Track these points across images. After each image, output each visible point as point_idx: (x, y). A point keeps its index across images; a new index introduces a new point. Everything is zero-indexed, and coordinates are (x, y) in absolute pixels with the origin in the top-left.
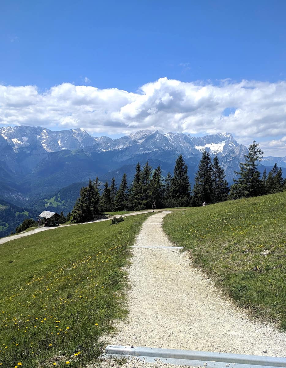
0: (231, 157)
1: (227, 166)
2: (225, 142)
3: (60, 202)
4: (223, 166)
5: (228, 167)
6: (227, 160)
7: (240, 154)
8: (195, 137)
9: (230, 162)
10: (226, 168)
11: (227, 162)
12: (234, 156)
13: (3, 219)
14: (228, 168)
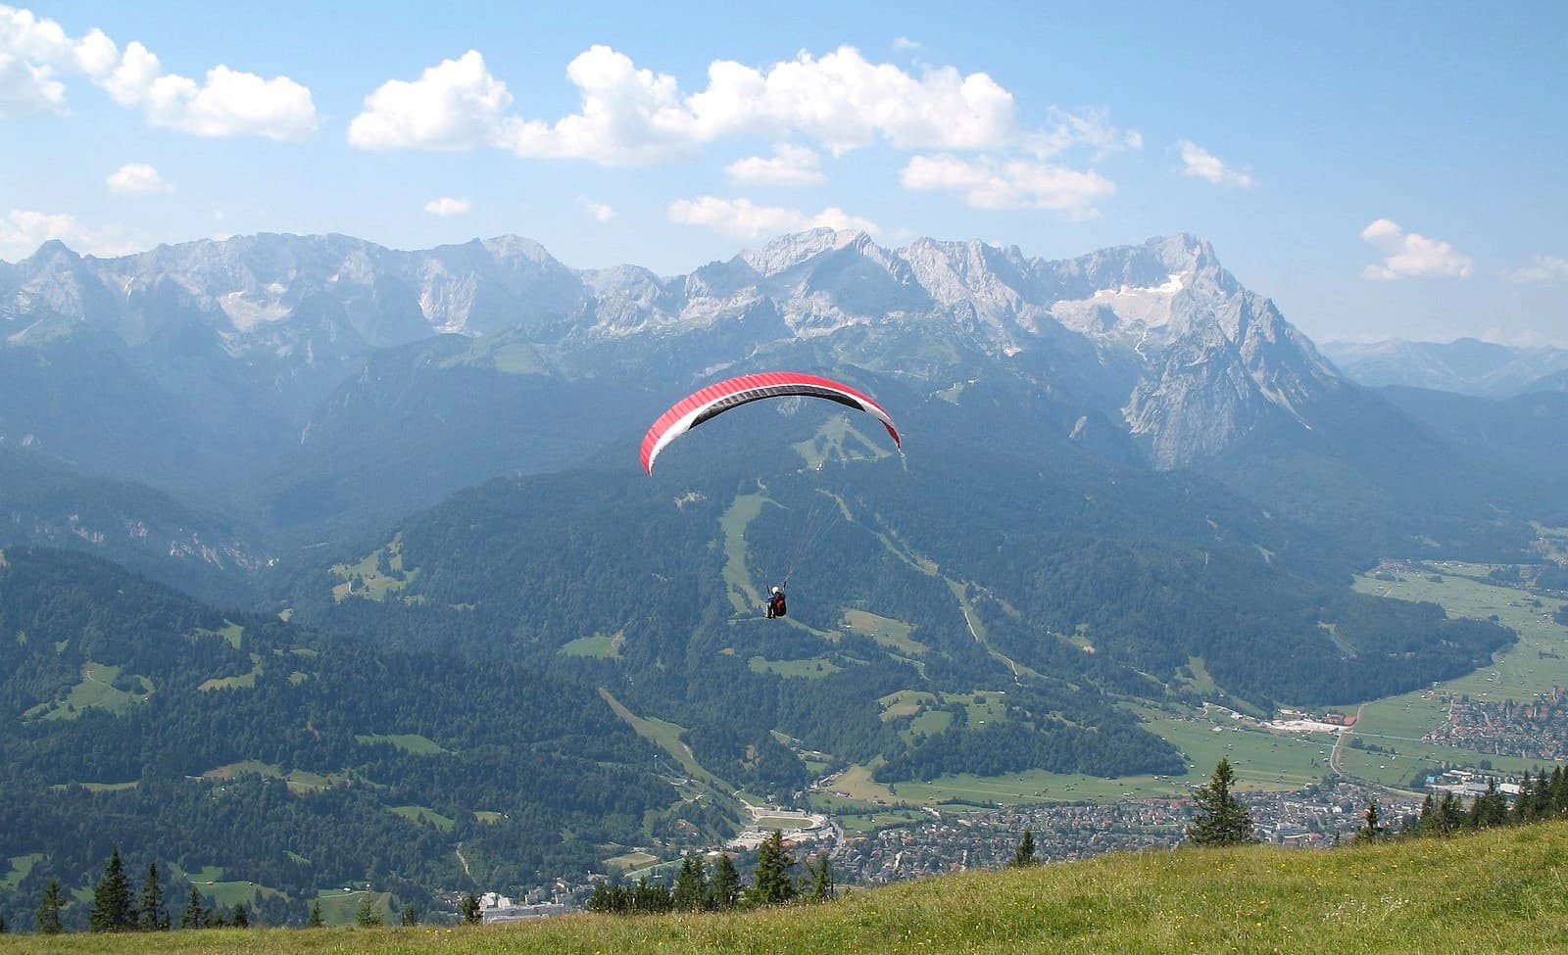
0: (1200, 348)
1: (1184, 390)
2: (1181, 279)
3: (401, 577)
4: (1165, 391)
5: (1188, 394)
6: (1182, 362)
7: (1242, 333)
8: (1041, 259)
9: (1197, 370)
10: (1180, 399)
11: (1182, 370)
12: (1213, 345)
13: (131, 661)
14: (1188, 400)
